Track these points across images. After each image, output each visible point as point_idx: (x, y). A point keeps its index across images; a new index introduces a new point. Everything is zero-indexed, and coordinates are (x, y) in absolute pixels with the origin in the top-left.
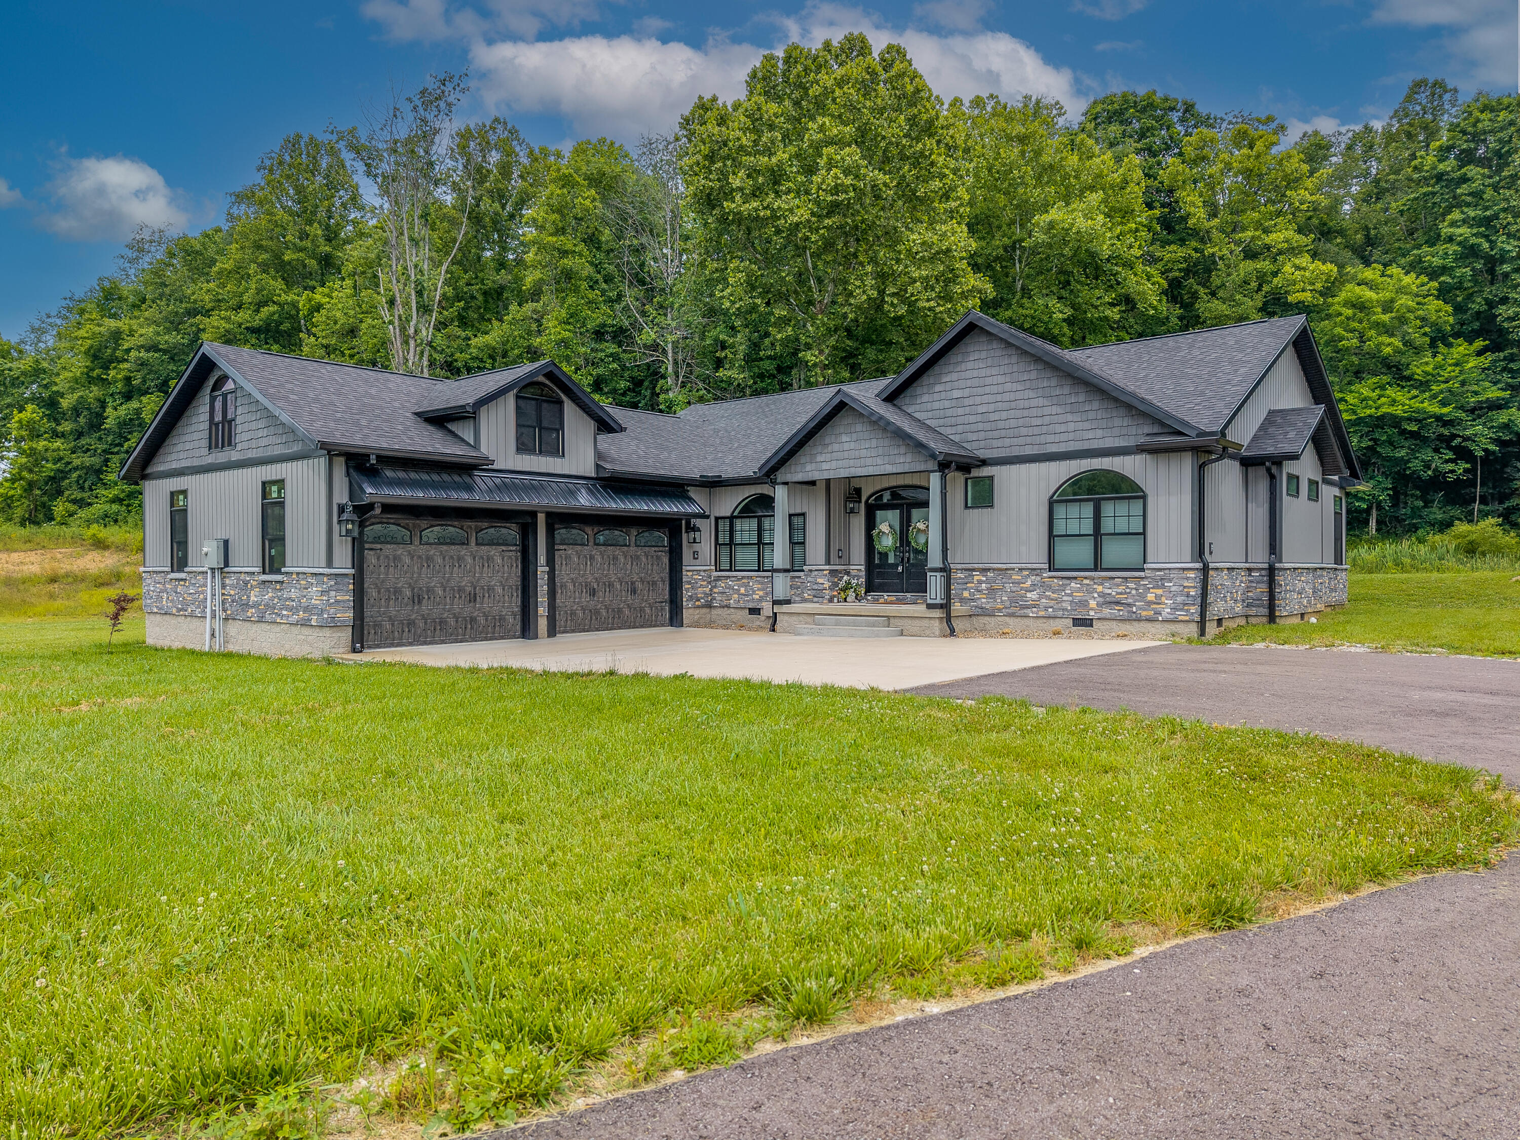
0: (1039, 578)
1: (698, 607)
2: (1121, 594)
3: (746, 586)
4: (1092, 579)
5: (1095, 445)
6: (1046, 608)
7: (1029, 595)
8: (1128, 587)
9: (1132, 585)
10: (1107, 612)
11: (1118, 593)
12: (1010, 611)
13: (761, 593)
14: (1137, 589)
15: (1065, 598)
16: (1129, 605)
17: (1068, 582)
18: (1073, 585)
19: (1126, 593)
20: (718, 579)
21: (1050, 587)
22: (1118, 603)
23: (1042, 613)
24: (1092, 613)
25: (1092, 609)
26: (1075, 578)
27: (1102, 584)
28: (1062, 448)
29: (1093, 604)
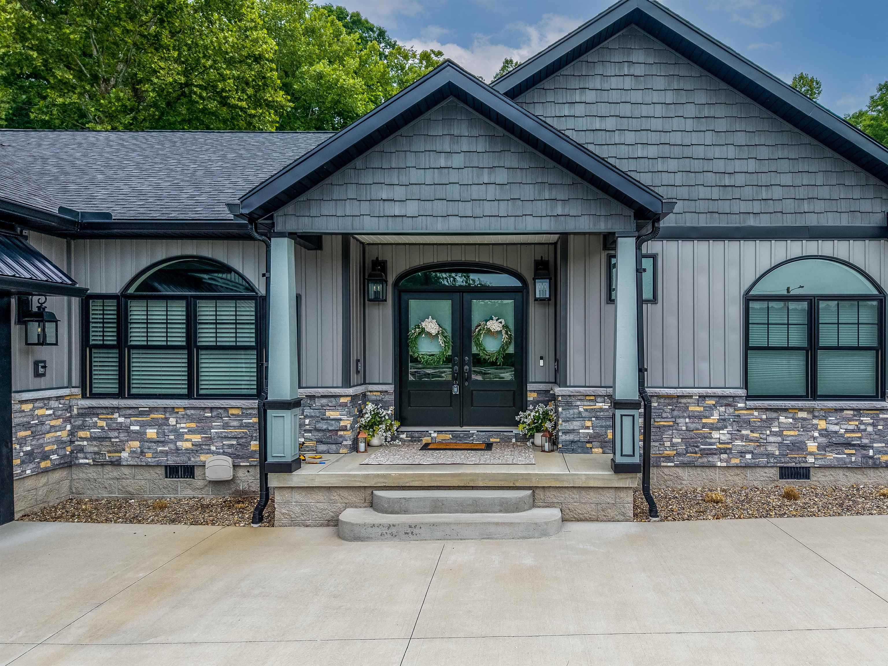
0: (731, 410)
1: (46, 471)
2: (853, 431)
3: (160, 424)
4: (811, 411)
5: (812, 221)
6: (742, 454)
7: (716, 435)
8: (861, 423)
9: (867, 420)
10: (832, 456)
11: (847, 431)
12: (685, 459)
13: (197, 438)
14: (874, 425)
15: (771, 439)
16: (864, 447)
17: (774, 415)
18: (782, 419)
19: (859, 430)
20: (92, 412)
21: (748, 422)
22: (848, 445)
23: (735, 461)
24: (811, 459)
25: (811, 454)
26: (786, 410)
27: (825, 418)
28: (764, 222)
29: (812, 446)
